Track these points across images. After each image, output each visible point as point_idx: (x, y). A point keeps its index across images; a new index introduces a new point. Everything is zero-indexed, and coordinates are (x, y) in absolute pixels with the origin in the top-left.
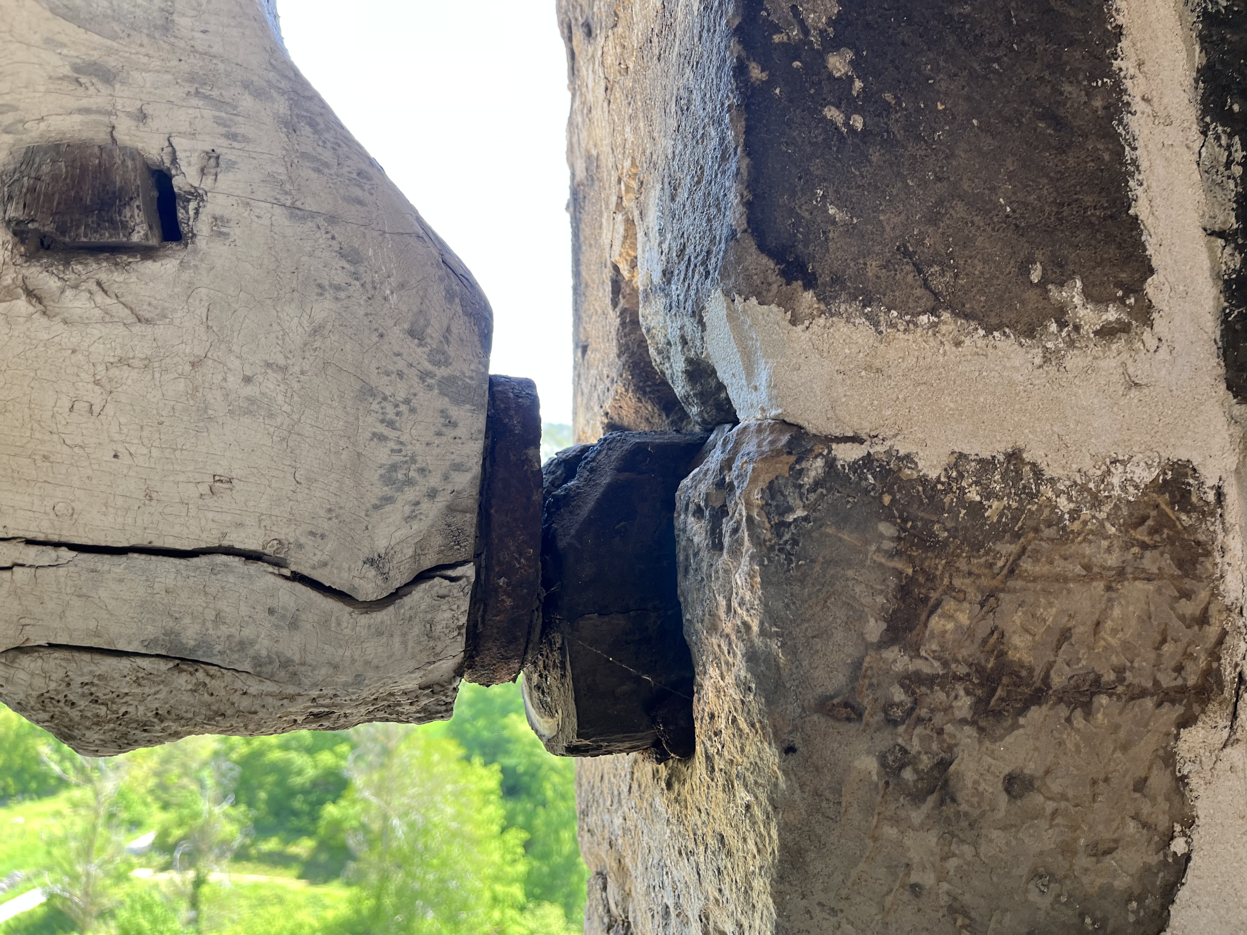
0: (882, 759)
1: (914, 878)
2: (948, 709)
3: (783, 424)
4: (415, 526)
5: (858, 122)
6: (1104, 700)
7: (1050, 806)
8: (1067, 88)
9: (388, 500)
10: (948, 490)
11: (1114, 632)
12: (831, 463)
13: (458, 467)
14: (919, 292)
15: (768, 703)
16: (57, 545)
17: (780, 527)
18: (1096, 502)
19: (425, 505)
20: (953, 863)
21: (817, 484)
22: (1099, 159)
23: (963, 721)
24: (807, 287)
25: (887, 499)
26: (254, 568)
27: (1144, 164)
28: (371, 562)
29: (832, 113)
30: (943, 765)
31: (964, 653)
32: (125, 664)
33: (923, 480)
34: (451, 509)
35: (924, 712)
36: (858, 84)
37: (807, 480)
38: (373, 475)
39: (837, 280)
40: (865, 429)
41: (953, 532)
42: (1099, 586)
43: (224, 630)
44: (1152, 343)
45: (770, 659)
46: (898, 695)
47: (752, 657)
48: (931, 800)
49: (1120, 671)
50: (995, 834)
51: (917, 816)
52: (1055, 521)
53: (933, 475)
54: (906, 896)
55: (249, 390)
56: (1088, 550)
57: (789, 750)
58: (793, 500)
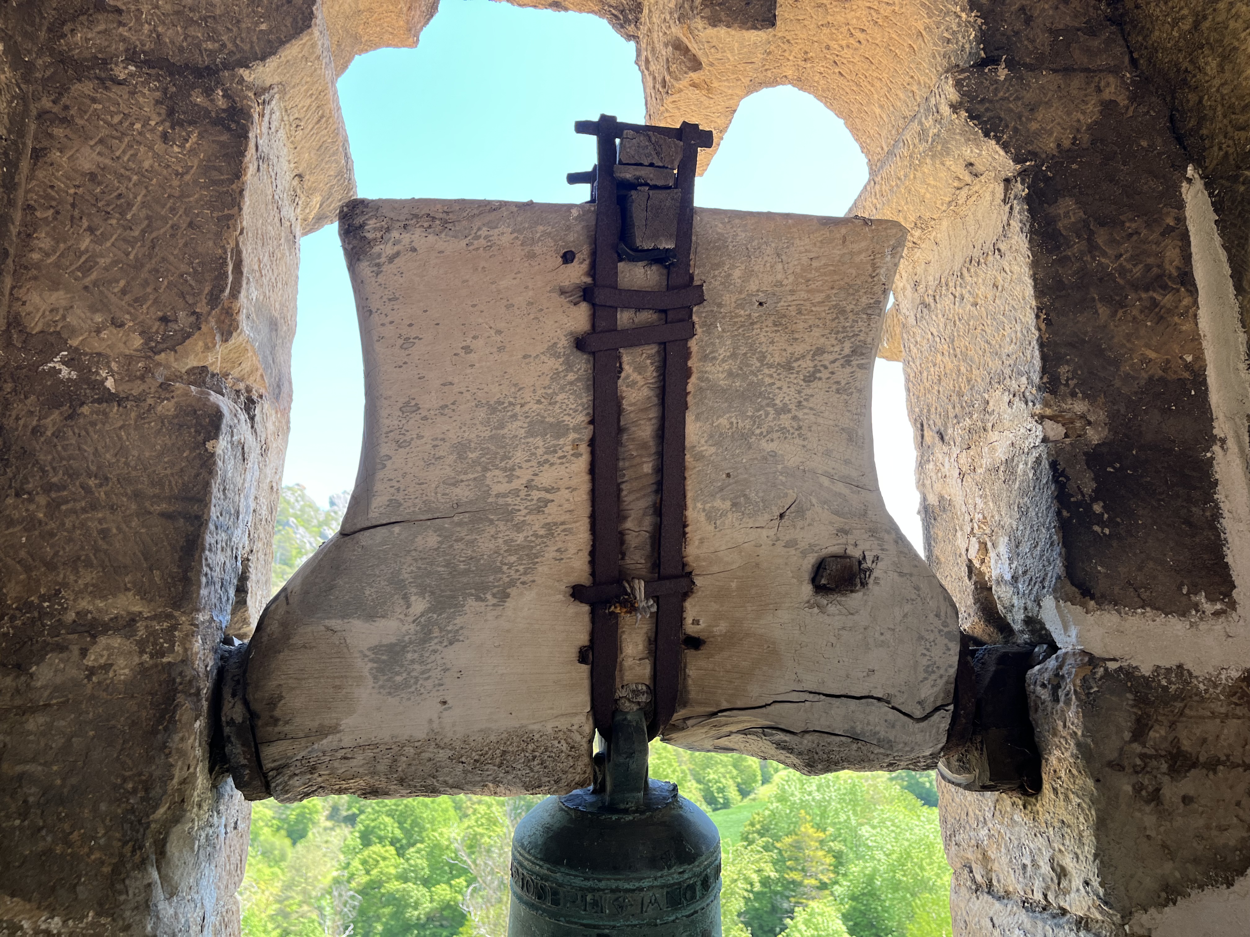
0: (1134, 787)
1: (1148, 833)
2: (1158, 769)
3: (1084, 652)
4: (935, 689)
5: (1107, 531)
6: (1221, 767)
7: (1201, 809)
8: (1194, 509)
9: (926, 679)
10: (1154, 681)
11: (1225, 740)
12: (1106, 669)
13: (950, 666)
14: (1136, 599)
15: (1088, 762)
16: (819, 694)
17: (1088, 694)
18: (1215, 686)
19: (938, 681)
20: (1162, 829)
21: (1101, 678)
22: (1209, 539)
23: (1164, 774)
24: (1092, 599)
25: (1129, 684)
26: (881, 704)
27: (1230, 540)
28: (919, 703)
29: (1097, 528)
30: (1158, 790)
31: (1163, 746)
32: (838, 739)
33: (1143, 677)
34: (947, 683)
35: (1149, 769)
36: (1106, 516)
37: (1098, 676)
38: (921, 669)
39: (1103, 596)
40: (1117, 654)
41: (1157, 698)
42: (1218, 721)
43: (870, 728)
44: (1237, 618)
45: (1087, 746)
46: (1138, 762)
47: (1078, 745)
48: (1153, 804)
49: (1228, 756)
50: (1179, 818)
51: (1148, 809)
52: (1198, 694)
53: (1147, 674)
54: (1145, 839)
55: (882, 638)
56: (1212, 706)
57: (1098, 781)
58: (1093, 684)
